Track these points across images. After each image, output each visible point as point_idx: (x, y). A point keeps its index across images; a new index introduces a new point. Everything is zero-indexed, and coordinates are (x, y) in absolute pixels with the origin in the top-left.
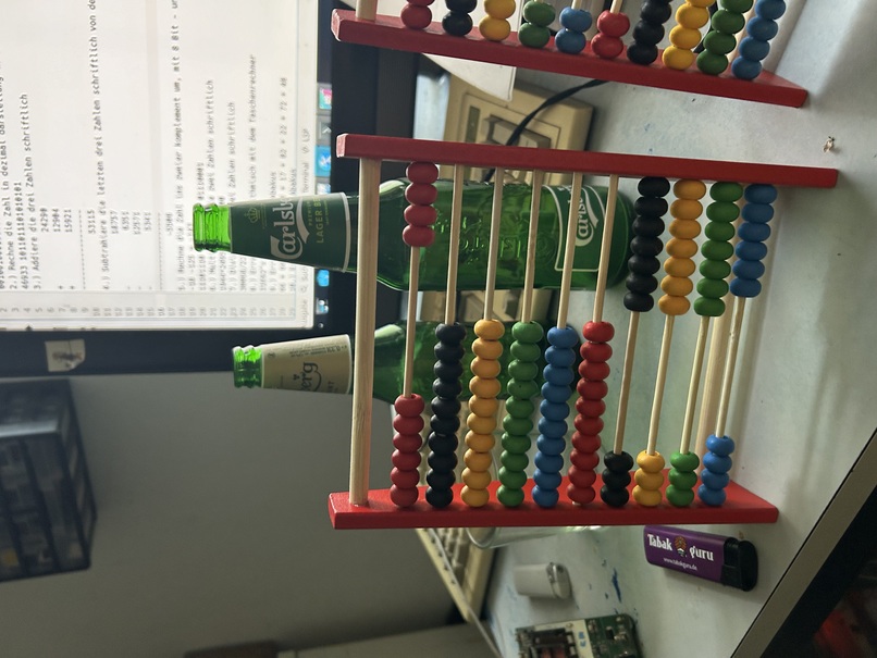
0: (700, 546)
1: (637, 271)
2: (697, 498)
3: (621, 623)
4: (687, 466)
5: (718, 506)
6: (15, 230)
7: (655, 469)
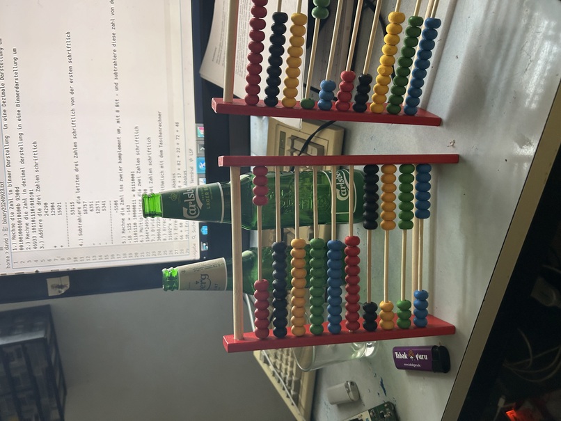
0: (420, 353)
1: (367, 209)
2: (413, 324)
3: (387, 407)
4: (405, 307)
5: (424, 327)
6: (30, 217)
7: (388, 310)
